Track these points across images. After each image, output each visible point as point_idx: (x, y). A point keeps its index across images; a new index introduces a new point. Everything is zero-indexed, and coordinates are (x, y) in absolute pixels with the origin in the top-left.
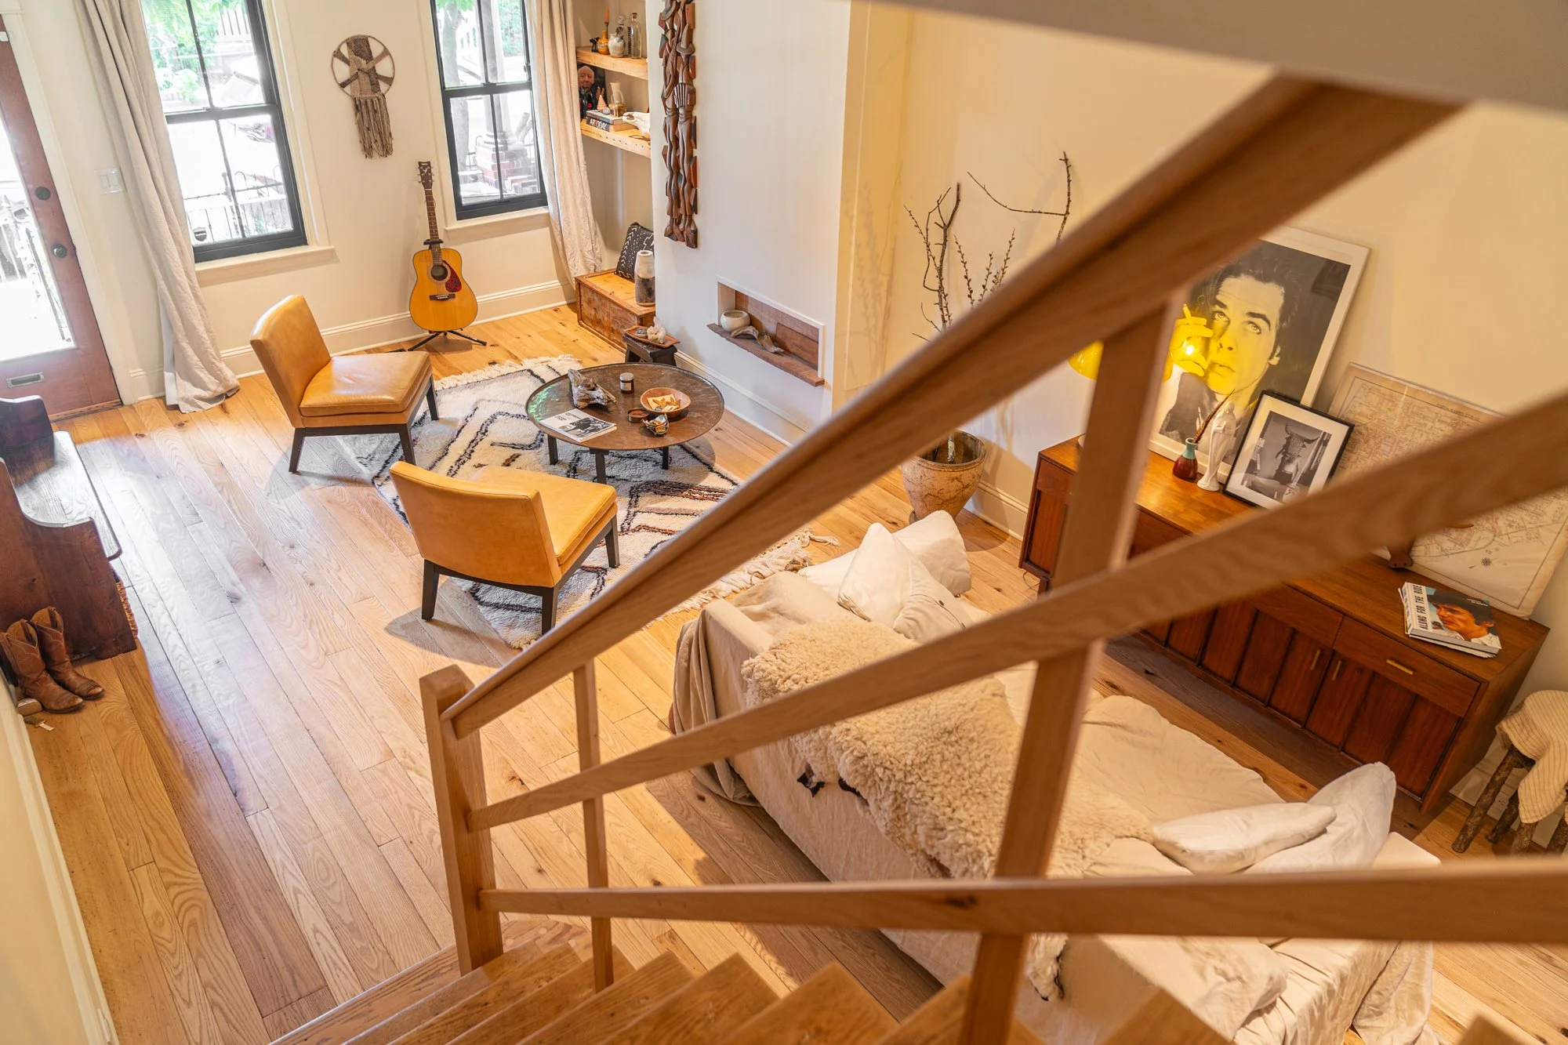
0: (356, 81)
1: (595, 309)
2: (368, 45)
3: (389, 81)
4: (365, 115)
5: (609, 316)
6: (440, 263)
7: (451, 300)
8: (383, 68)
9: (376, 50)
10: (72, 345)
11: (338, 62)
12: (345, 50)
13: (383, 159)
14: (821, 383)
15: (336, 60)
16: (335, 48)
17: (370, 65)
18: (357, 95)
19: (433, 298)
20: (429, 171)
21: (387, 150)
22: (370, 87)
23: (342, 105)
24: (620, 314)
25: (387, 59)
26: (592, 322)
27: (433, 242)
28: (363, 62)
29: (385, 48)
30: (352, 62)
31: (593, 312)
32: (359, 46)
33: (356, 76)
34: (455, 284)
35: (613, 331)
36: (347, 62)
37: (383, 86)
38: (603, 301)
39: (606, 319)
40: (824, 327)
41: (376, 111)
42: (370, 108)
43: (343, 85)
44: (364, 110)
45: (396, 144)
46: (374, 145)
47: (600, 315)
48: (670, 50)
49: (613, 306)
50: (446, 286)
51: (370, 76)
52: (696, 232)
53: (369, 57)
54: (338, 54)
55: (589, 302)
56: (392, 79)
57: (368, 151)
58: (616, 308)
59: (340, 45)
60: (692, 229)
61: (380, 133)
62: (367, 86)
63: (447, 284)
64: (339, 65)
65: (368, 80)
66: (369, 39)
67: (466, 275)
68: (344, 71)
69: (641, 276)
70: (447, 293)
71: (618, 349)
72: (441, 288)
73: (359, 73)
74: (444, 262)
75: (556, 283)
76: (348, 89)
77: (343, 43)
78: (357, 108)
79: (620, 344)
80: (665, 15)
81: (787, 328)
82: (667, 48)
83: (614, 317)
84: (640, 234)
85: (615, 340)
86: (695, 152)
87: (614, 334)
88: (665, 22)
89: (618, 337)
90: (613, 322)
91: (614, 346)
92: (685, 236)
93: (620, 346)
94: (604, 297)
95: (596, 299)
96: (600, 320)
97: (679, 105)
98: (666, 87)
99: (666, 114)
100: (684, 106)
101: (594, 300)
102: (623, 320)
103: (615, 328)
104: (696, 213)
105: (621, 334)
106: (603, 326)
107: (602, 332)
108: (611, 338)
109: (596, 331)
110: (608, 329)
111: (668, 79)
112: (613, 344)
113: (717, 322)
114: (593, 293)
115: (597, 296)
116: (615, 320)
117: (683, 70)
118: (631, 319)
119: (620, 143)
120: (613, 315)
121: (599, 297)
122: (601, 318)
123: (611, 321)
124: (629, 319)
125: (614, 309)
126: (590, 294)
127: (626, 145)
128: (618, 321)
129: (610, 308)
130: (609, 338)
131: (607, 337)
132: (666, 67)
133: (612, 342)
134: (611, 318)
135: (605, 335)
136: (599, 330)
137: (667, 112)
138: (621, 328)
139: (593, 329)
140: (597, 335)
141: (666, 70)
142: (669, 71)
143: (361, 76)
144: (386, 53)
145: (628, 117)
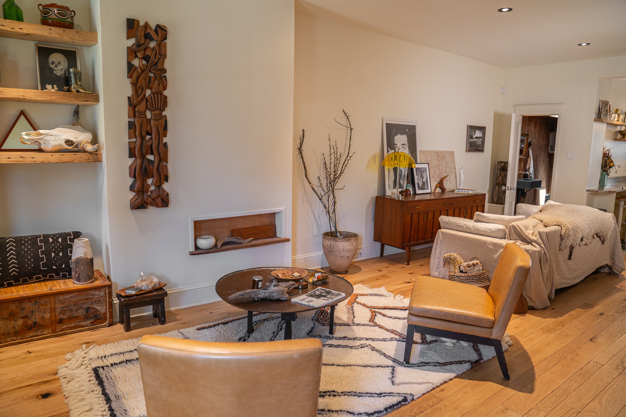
1: (25, 317)
14: (288, 240)
24: (76, 299)
26: (16, 334)
31: (20, 322)
35: (61, 321)
38: (44, 300)
39: (47, 316)
40: (285, 209)
47: (37, 317)
48: (142, 72)
49: (61, 297)
52: (168, 195)
55: (11, 316)
58: (68, 296)
60: (166, 193)
79: (72, 328)
80: (135, 47)
81: (240, 229)
82: (139, 71)
83: (63, 308)
84: (24, 240)
85: (65, 328)
86: (165, 140)
87: (63, 324)
88: (136, 53)
89: (71, 323)
90: (63, 312)
91: (65, 334)
92: (160, 200)
93: (78, 328)
94: (45, 296)
95: (28, 306)
96: (35, 323)
97: (155, 108)
98: (138, 97)
99: (135, 116)
100: (160, 109)
101: (23, 309)
102: (80, 302)
103: (65, 317)
104: (167, 182)
105: (76, 318)
106: (42, 325)
107: (39, 333)
108: (58, 330)
109: (27, 338)
110: (52, 324)
111: (140, 92)
112: (64, 333)
113: (192, 249)
114: (22, 302)
115: (30, 301)
116: (66, 309)
117: (159, 84)
118: (94, 295)
119: (21, 159)
120: (62, 306)
121: (34, 302)
122: (37, 320)
123: (57, 314)
124: (90, 297)
125: (65, 299)
126: (13, 307)
127: (33, 160)
128: (72, 307)
129: (57, 302)
130: (54, 331)
131: (50, 332)
132: (136, 84)
133: (61, 333)
134: (58, 310)
135: (46, 333)
136: (34, 334)
137: (136, 115)
138: (78, 311)
139: (21, 339)
140: (32, 340)
141: (138, 85)
142: (142, 85)
145: (27, 134)
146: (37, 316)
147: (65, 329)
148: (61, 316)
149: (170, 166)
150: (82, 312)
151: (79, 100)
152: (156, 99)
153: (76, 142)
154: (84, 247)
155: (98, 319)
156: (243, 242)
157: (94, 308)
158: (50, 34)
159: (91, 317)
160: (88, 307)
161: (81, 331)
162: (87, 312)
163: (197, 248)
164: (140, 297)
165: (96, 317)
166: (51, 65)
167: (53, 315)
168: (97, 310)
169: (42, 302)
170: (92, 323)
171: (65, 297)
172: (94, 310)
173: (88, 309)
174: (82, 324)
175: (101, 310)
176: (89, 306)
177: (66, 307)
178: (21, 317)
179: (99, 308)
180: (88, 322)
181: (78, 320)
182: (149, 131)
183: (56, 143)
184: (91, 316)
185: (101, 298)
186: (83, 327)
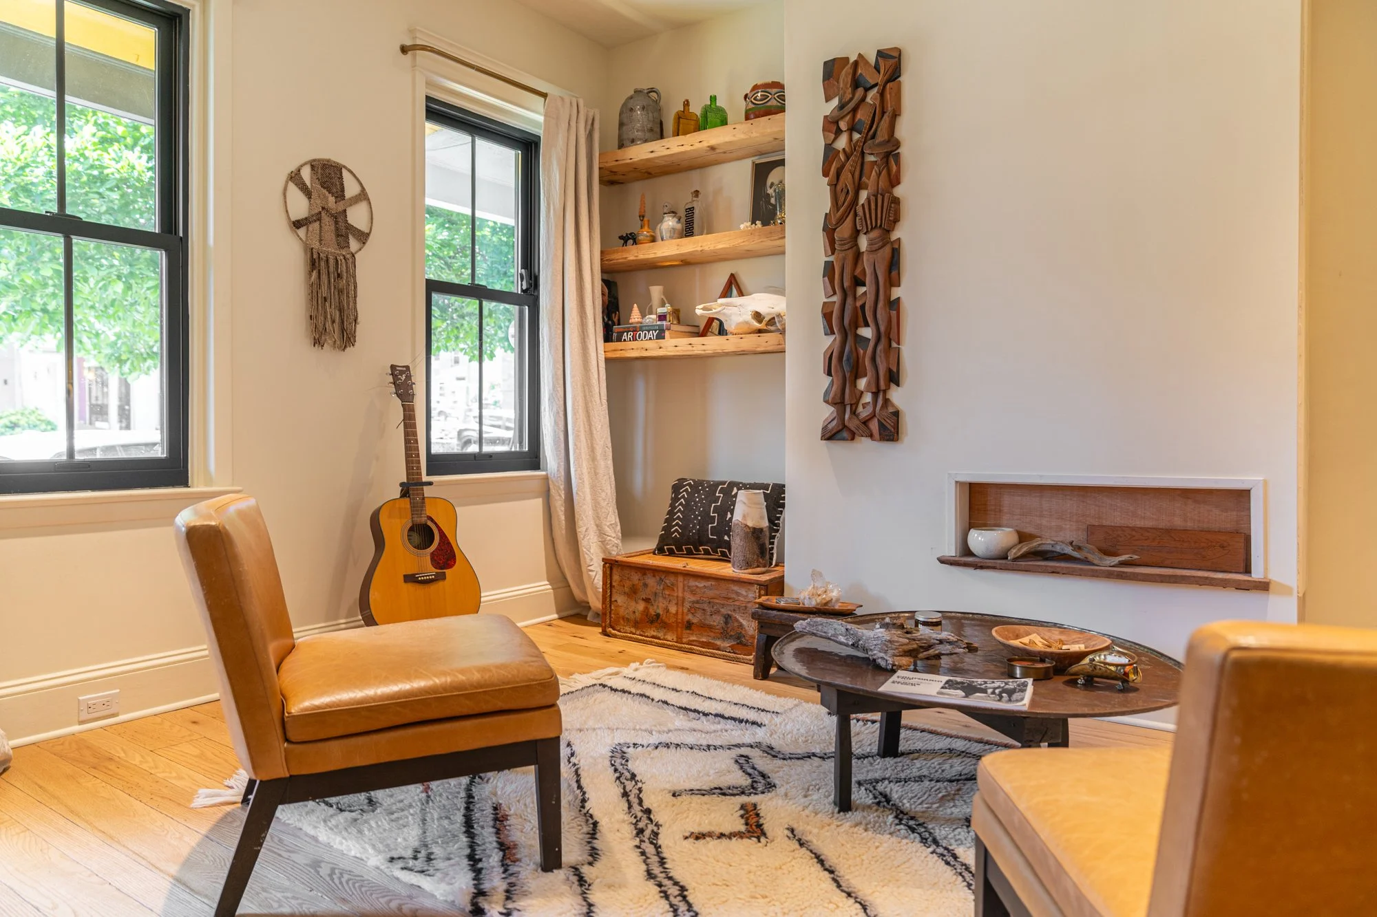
0: (316, 225)
1: (647, 600)
2: (341, 178)
3: (363, 237)
4: (324, 277)
5: (680, 602)
6: (423, 520)
7: (441, 584)
8: (357, 217)
9: (351, 189)
11: (293, 189)
12: (306, 174)
13: (339, 353)
14: (1264, 586)
15: (292, 186)
16: (293, 167)
17: (340, 207)
18: (316, 245)
19: (410, 579)
20: (409, 377)
21: (347, 338)
22: (334, 237)
23: (289, 254)
24: (711, 593)
25: (363, 206)
26: (636, 624)
27: (411, 488)
28: (332, 199)
29: (363, 189)
30: (314, 195)
31: (641, 606)
32: (328, 176)
33: (318, 217)
34: (446, 556)
35: (689, 626)
36: (307, 193)
37: (354, 244)
38: (670, 580)
39: (673, 609)
40: (1265, 483)
41: (339, 276)
42: (332, 269)
43: (297, 224)
44: (324, 271)
45: (361, 331)
46: (328, 329)
47: (659, 607)
48: (848, 158)
49: (693, 583)
50: (432, 559)
51: (336, 223)
52: (897, 414)
53: (340, 195)
54: (295, 177)
55: (633, 593)
56: (368, 235)
57: (318, 335)
58: (701, 584)
59: (302, 166)
60: (891, 410)
61: (341, 310)
62: (330, 235)
63: (433, 555)
64: (294, 192)
65: (333, 227)
66: (344, 171)
67: (465, 541)
68: (300, 206)
69: (750, 524)
70: (431, 571)
71: (701, 654)
72: (423, 563)
73: (323, 214)
74: (430, 518)
75: (543, 586)
76: (302, 232)
77: (305, 164)
78: (314, 262)
79: (704, 645)
80: (836, 113)
81: (1114, 528)
82: (842, 157)
83: (693, 602)
84: (703, 486)
85: (694, 641)
86: (896, 293)
87: (691, 632)
88: (837, 123)
89: (701, 635)
90: (692, 610)
91: (691, 652)
92: (877, 424)
93: (709, 648)
94: (673, 573)
95: (651, 581)
96: (658, 616)
97: (870, 227)
98: (838, 210)
99: (833, 251)
100: (881, 225)
101: (646, 585)
102: (717, 601)
103: (695, 620)
104: (898, 385)
105: (710, 627)
106: (665, 623)
107: (660, 635)
108: (684, 640)
109: (647, 637)
110: (677, 627)
111: (842, 199)
112: (690, 649)
113: (951, 551)
114: (645, 574)
115: (654, 576)
116: (697, 606)
117: (879, 175)
118: (738, 594)
119: (690, 348)
120: (693, 599)
121: (658, 578)
122: (660, 611)
123: (685, 611)
124: (733, 596)
125: (697, 586)
126: (635, 577)
127: (704, 347)
128: (705, 606)
129: (686, 588)
130: (679, 640)
131: (675, 640)
132: (836, 185)
133: (687, 646)
134: (687, 605)
135: (669, 637)
136: (655, 634)
137: (836, 246)
138: (713, 616)
139: (640, 635)
140: (651, 643)
141: (839, 188)
142: (846, 185)
143: (326, 219)
144: (363, 196)
145: (704, 309)
146: (661, 604)
147: (694, 643)
148: (690, 617)
149: (907, 350)
150: (717, 621)
151: (772, 238)
152: (873, 206)
153: (768, 314)
154: (744, 503)
155: (741, 643)
156: (1096, 562)
157: (737, 620)
158: (734, 136)
159: (731, 636)
160: (728, 615)
161: (713, 656)
162: (726, 623)
163: (967, 552)
164: (781, 615)
165: (738, 638)
166: (768, 189)
167: (680, 611)
168: (741, 625)
169: (667, 581)
170: (733, 649)
171: (697, 584)
172: (736, 624)
173: (728, 618)
174: (718, 643)
175: (747, 628)
176: (730, 613)
177: (697, 602)
178: (643, 599)
179: (744, 623)
180: (726, 644)
181: (712, 634)
182: (861, 278)
183: (741, 319)
184: (732, 633)
185: (749, 605)
186: (718, 649)
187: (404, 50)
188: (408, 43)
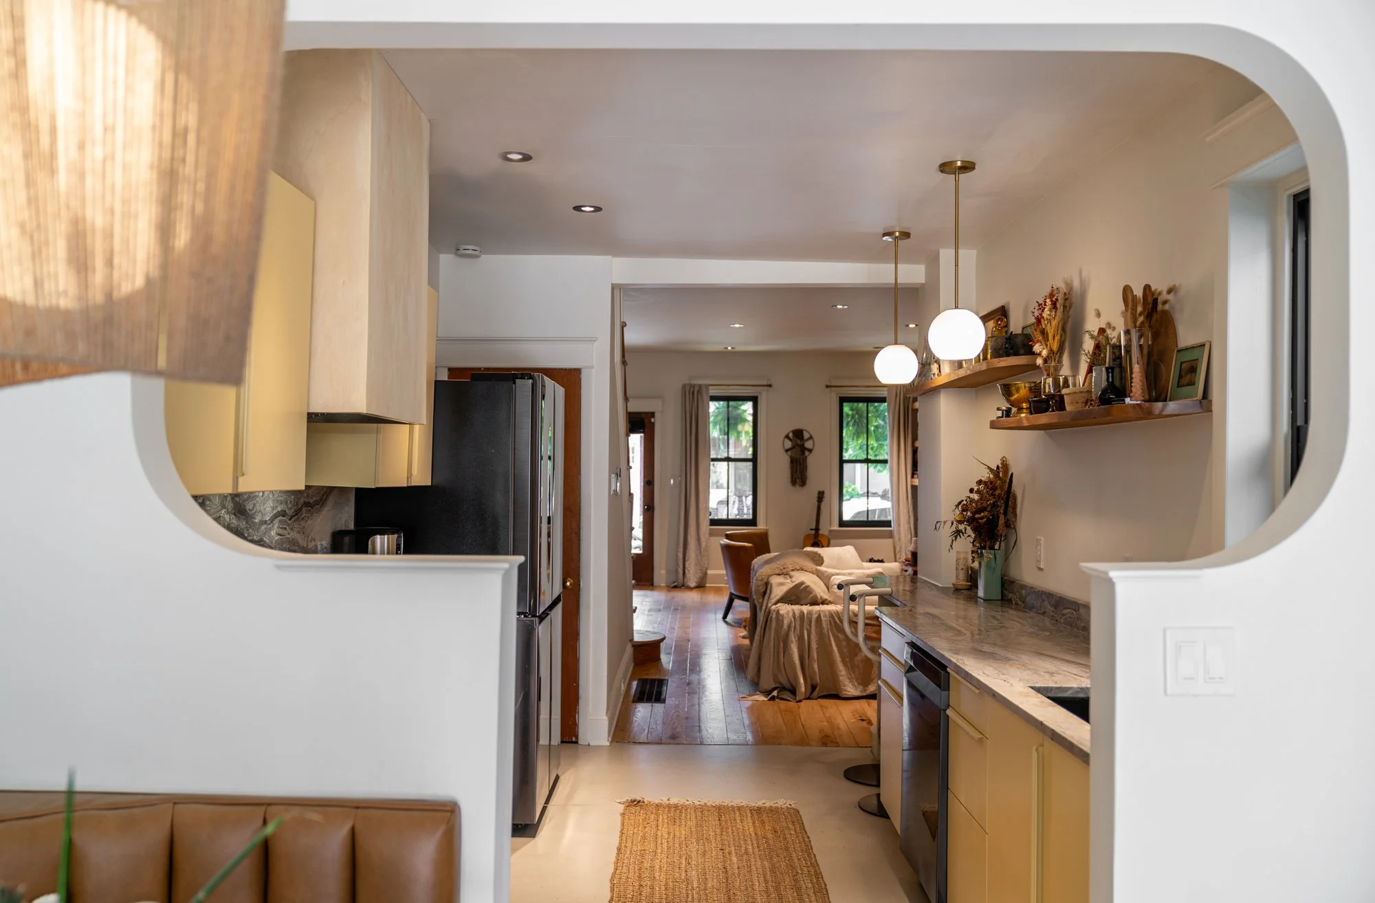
0: (794, 449)
3: (810, 451)
4: (795, 466)
8: (808, 445)
9: (806, 436)
10: (641, 552)
11: (787, 440)
12: (791, 435)
13: (801, 488)
16: (786, 433)
17: (802, 443)
18: (793, 455)
20: (825, 494)
21: (803, 483)
23: (785, 460)
25: (811, 442)
28: (799, 441)
29: (811, 435)
30: (793, 440)
32: (798, 434)
33: (795, 447)
36: (791, 440)
37: (807, 453)
41: (801, 464)
42: (799, 462)
43: (787, 451)
44: (795, 463)
45: (808, 481)
46: (798, 480)
53: (802, 439)
54: (787, 437)
56: (812, 449)
57: (794, 482)
59: (789, 433)
61: (801, 475)
62: (799, 452)
65: (800, 449)
66: (804, 432)
68: (788, 444)
76: (789, 453)
77: (791, 431)
78: (792, 462)
143: (797, 447)
144: (811, 438)
187: (827, 386)
188: (829, 384)
